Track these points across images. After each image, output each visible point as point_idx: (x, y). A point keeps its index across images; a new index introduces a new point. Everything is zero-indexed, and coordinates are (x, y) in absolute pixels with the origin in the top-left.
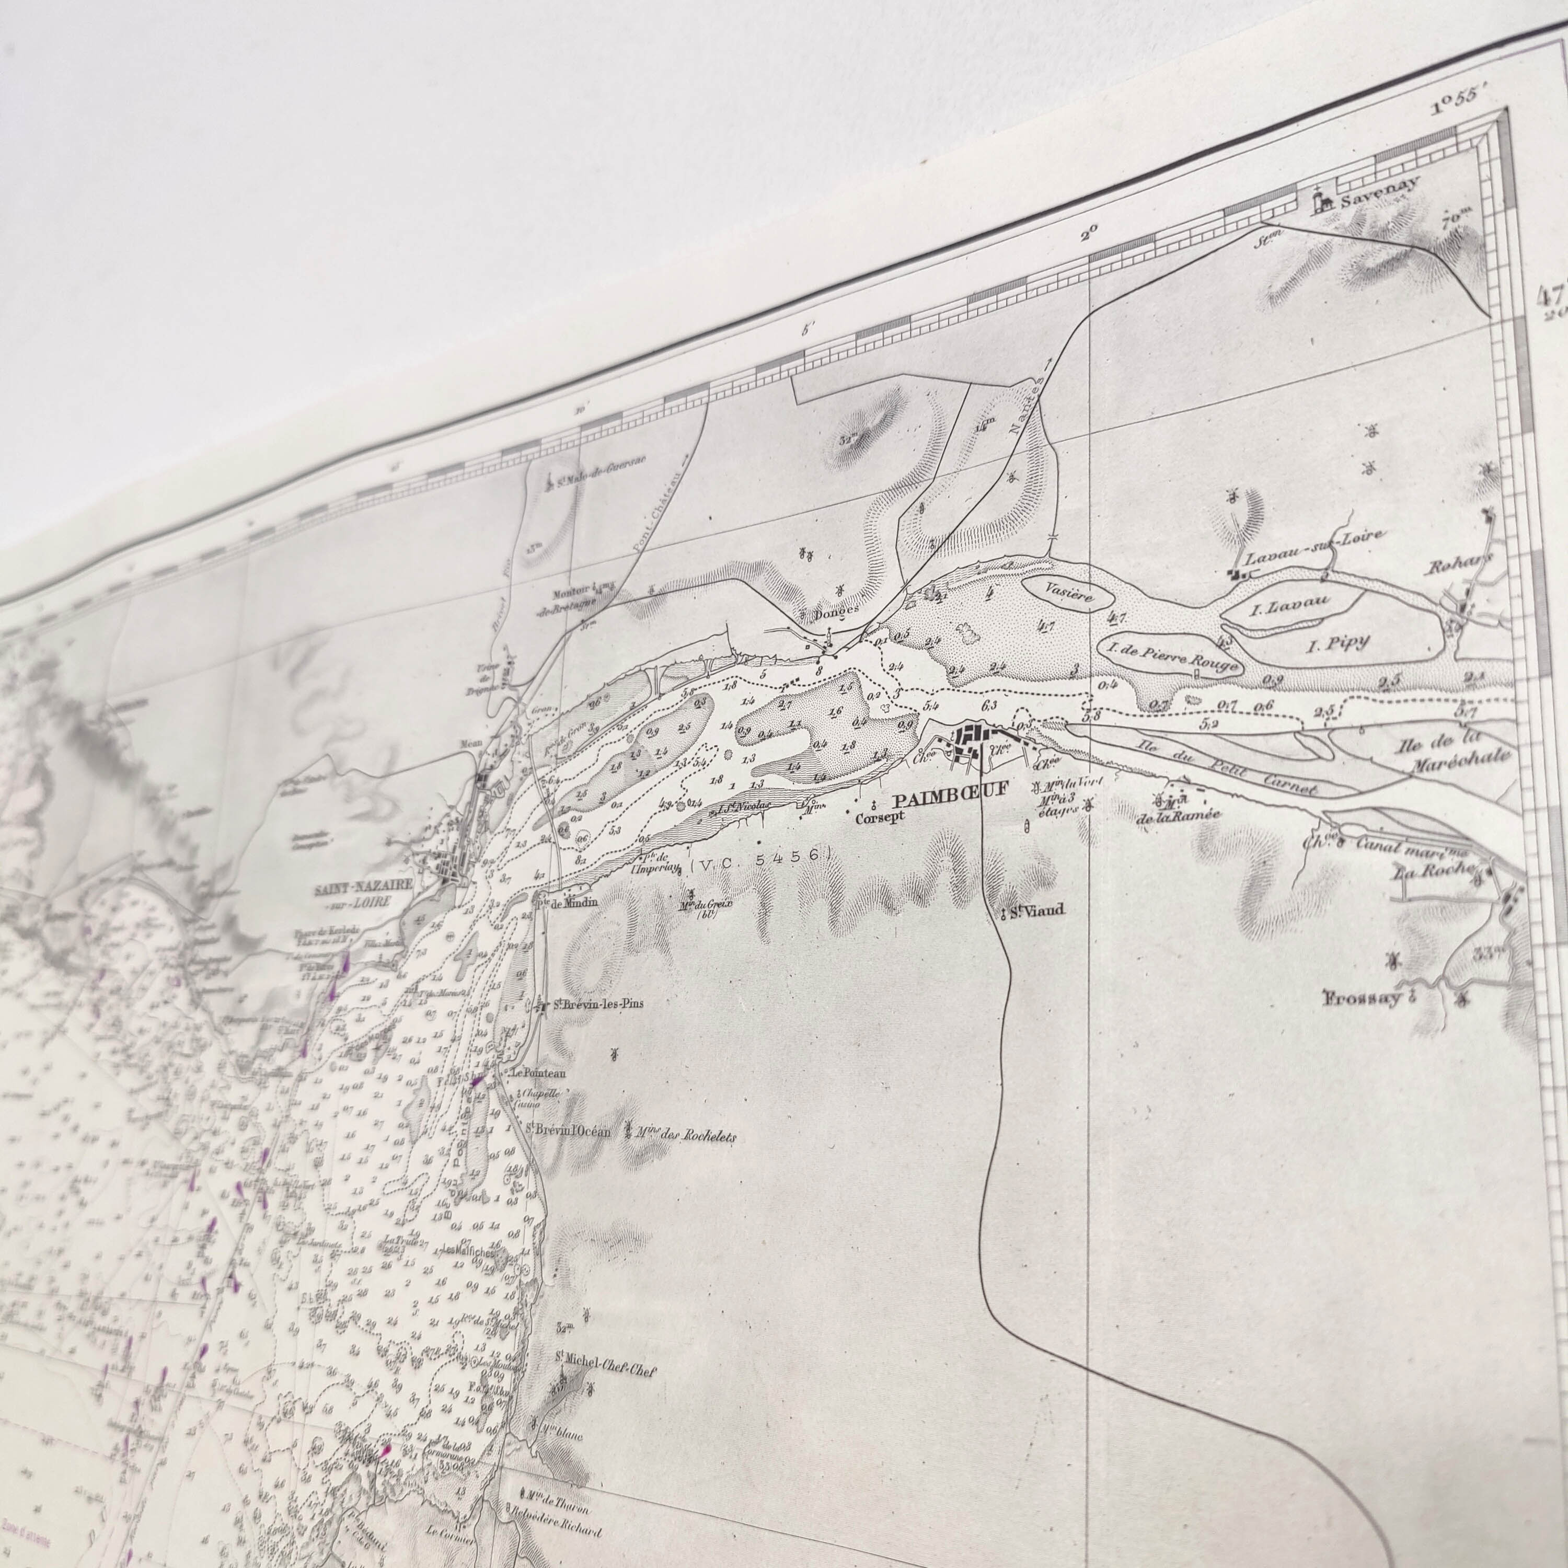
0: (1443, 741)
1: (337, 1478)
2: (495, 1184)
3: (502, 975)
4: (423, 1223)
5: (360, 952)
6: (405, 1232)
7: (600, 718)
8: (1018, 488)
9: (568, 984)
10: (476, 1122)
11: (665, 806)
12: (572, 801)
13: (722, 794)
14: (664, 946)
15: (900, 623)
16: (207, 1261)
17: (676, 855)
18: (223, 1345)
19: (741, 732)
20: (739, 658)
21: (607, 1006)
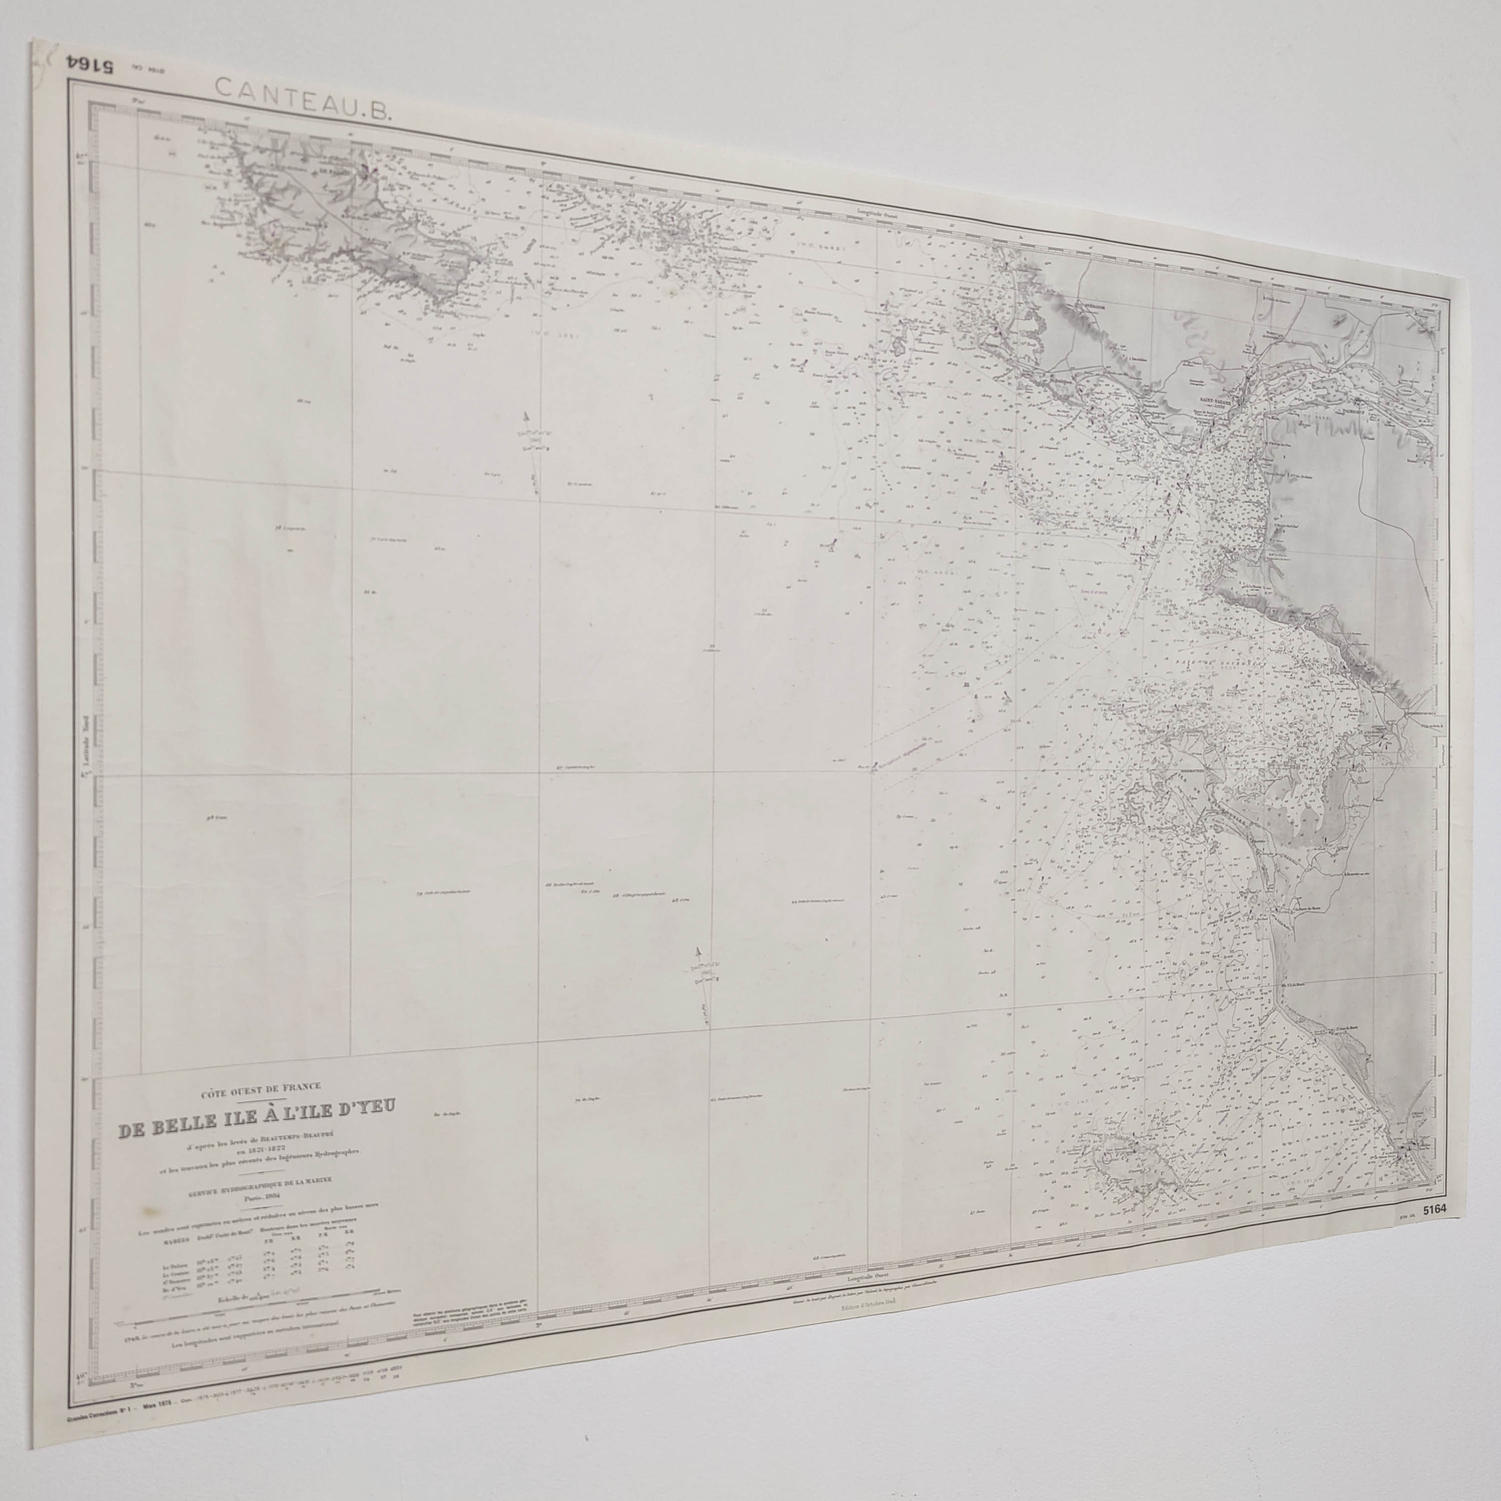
0: (1425, 421)
1: (1221, 558)
2: (1257, 485)
3: (1256, 433)
4: (1239, 495)
5: (1217, 421)
6: (1234, 497)
7: (1280, 371)
8: (1367, 350)
9: (1273, 438)
10: (1251, 470)
11: (1296, 399)
12: (1273, 392)
13: (1307, 399)
14: (1295, 433)
15: (1345, 370)
16: (1169, 505)
17: (1298, 411)
18: (1178, 528)
19: (1313, 386)
20: (1312, 367)
21: (1283, 445)
